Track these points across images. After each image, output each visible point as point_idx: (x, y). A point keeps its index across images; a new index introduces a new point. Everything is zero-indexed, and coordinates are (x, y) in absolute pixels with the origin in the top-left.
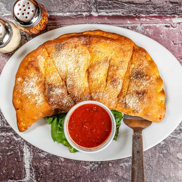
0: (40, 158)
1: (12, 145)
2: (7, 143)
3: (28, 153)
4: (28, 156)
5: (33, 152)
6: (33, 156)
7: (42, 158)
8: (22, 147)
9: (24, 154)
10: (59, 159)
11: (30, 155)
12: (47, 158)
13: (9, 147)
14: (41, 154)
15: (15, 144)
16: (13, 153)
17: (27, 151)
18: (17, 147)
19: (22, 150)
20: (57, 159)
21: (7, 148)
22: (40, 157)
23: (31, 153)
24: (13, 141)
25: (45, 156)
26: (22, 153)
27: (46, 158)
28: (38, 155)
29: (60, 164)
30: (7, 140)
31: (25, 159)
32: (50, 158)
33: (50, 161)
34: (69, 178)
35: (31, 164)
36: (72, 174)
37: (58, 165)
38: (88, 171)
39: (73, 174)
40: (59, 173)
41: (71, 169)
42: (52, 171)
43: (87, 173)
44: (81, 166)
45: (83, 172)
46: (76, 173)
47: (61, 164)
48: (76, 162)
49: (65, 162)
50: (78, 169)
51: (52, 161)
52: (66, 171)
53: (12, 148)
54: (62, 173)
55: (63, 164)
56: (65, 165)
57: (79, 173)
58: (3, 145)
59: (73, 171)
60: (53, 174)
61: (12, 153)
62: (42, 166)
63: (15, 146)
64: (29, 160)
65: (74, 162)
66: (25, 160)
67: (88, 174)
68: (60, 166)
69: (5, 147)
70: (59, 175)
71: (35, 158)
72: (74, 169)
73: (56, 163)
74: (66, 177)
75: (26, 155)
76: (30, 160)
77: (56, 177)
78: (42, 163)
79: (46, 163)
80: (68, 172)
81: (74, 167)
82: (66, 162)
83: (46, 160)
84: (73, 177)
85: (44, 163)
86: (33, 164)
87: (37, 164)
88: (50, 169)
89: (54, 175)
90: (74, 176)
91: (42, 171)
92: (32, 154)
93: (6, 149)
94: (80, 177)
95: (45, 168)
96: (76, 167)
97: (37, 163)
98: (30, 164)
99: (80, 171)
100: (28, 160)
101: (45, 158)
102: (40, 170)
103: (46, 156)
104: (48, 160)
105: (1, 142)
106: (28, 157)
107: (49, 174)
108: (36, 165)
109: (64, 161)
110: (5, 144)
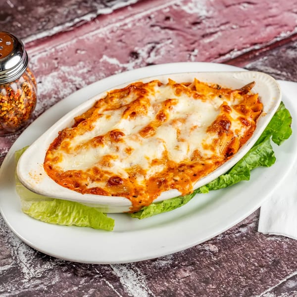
0: (163, 271)
1: (83, 277)
2: (67, 278)
3: (129, 275)
4: (132, 280)
5: (139, 267)
6: (145, 274)
7: (168, 268)
8: (108, 270)
9: (122, 281)
10: (206, 251)
11: (135, 275)
12: (179, 263)
13: (77, 285)
14: (161, 261)
15: (89, 272)
16: (95, 291)
17: (123, 271)
18: (96, 276)
19: (112, 274)
20: (202, 253)
21: (75, 288)
22: (160, 268)
23: (136, 271)
24: (79, 267)
25: (170, 262)
26: (116, 282)
27: (176, 262)
28: (155, 267)
29: (215, 259)
30: (64, 274)
31: (129, 289)
32: (184, 260)
33: (190, 265)
34: (254, 276)
35: (150, 292)
36: (254, 265)
37: (213, 264)
38: (285, 242)
39: (256, 264)
40: (226, 278)
41: (246, 256)
42: (207, 282)
43: (285, 246)
44: (262, 240)
45: (276, 249)
46: (263, 258)
47: (217, 258)
48: (244, 238)
49: (223, 251)
50: (260, 250)
51: (193, 264)
52: (239, 267)
53: (85, 283)
54: (232, 274)
55: (221, 256)
56: (227, 256)
57: (268, 255)
58: (61, 287)
59: (253, 258)
60: (214, 287)
61: (91, 293)
62: (179, 282)
63: (91, 276)
64: (141, 287)
65: (242, 240)
66: (132, 291)
67: (288, 248)
68: (219, 263)
69: (67, 289)
70: (228, 282)
71: (151, 277)
72: (252, 254)
73: (206, 262)
74: (248, 278)
75: (126, 280)
76: (143, 285)
77: (224, 288)
78: (175, 278)
79: (183, 272)
80: (243, 265)
81: (248, 249)
82: (225, 249)
83: (179, 267)
84: (262, 270)
85: (179, 275)
86: (156, 290)
87: (164, 286)
88: (200, 281)
89: (218, 288)
90: (262, 266)
91: (185, 293)
92: (139, 273)
93: (73, 291)
94: (276, 263)
95: (187, 284)
96: (254, 248)
97: (163, 282)
98: (148, 294)
99: (268, 250)
100: (138, 288)
101: (173, 266)
102: (179, 294)
103: (172, 259)
104: (184, 264)
105: (53, 283)
106: (135, 283)
107: (205, 290)
108: (163, 288)
109: (220, 251)
110: (65, 283)
